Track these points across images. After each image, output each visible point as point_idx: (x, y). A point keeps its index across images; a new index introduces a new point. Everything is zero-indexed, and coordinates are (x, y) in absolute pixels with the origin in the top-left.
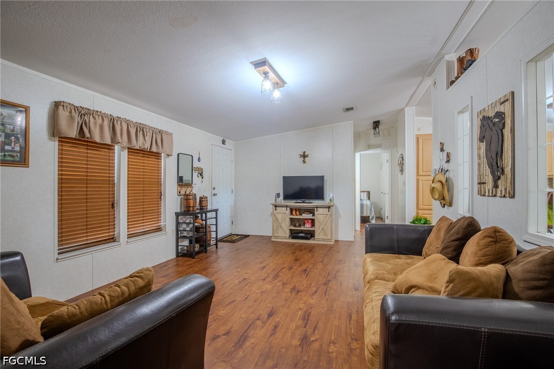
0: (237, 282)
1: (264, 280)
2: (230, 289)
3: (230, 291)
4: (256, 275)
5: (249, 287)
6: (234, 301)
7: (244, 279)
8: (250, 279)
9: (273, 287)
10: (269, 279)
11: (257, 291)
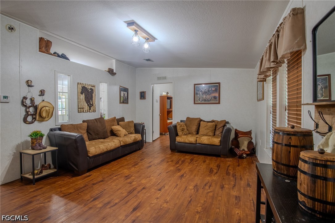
0: (166, 187)
1: (144, 188)
2: (170, 180)
3: (170, 179)
4: (149, 194)
5: (157, 182)
6: (167, 173)
7: (160, 190)
8: (155, 190)
9: (140, 181)
10: (139, 189)
11: (153, 178)
